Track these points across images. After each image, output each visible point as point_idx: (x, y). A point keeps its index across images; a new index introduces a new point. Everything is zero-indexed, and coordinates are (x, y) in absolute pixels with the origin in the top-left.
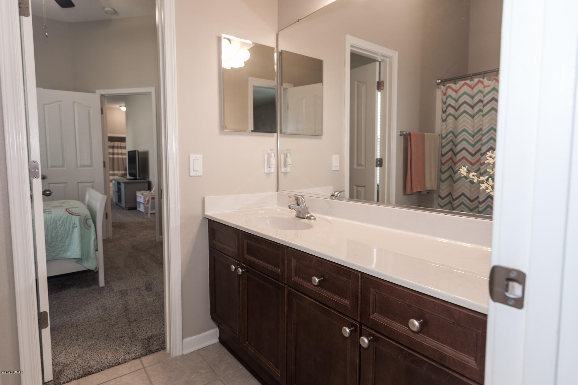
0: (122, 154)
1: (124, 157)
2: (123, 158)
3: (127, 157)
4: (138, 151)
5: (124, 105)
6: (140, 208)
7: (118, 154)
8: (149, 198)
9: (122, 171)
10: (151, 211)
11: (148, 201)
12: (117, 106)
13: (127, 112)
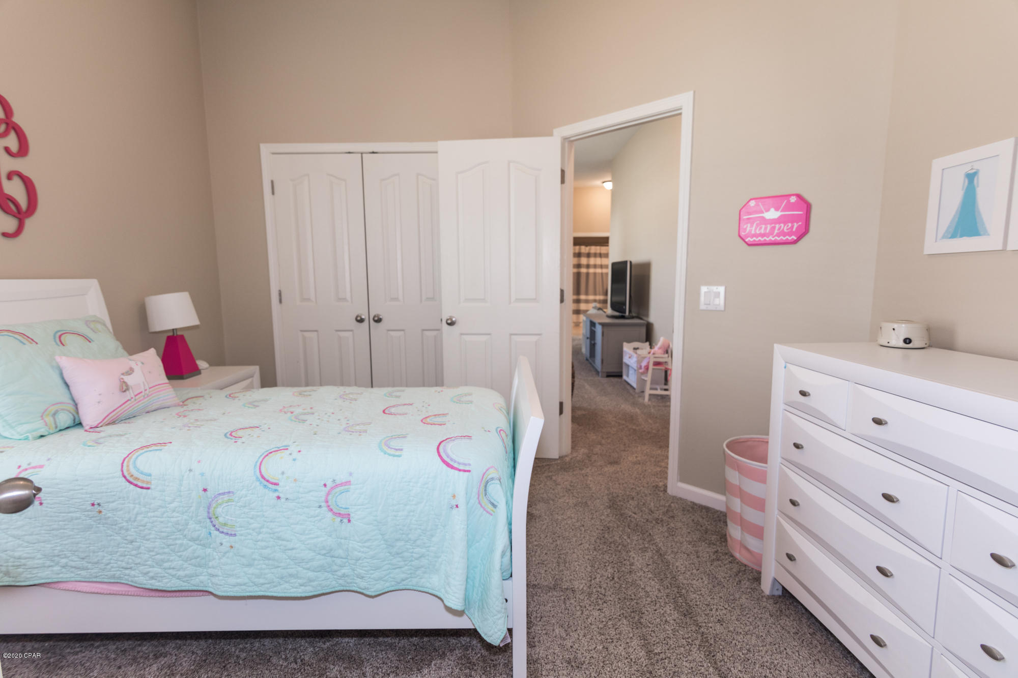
0: (601, 267)
1: (604, 271)
2: (602, 274)
3: (609, 271)
4: (631, 262)
5: (610, 179)
6: (628, 376)
7: (595, 266)
8: (648, 363)
9: (599, 295)
10: (651, 389)
11: (647, 368)
12: (598, 182)
13: (614, 193)
